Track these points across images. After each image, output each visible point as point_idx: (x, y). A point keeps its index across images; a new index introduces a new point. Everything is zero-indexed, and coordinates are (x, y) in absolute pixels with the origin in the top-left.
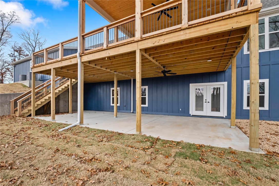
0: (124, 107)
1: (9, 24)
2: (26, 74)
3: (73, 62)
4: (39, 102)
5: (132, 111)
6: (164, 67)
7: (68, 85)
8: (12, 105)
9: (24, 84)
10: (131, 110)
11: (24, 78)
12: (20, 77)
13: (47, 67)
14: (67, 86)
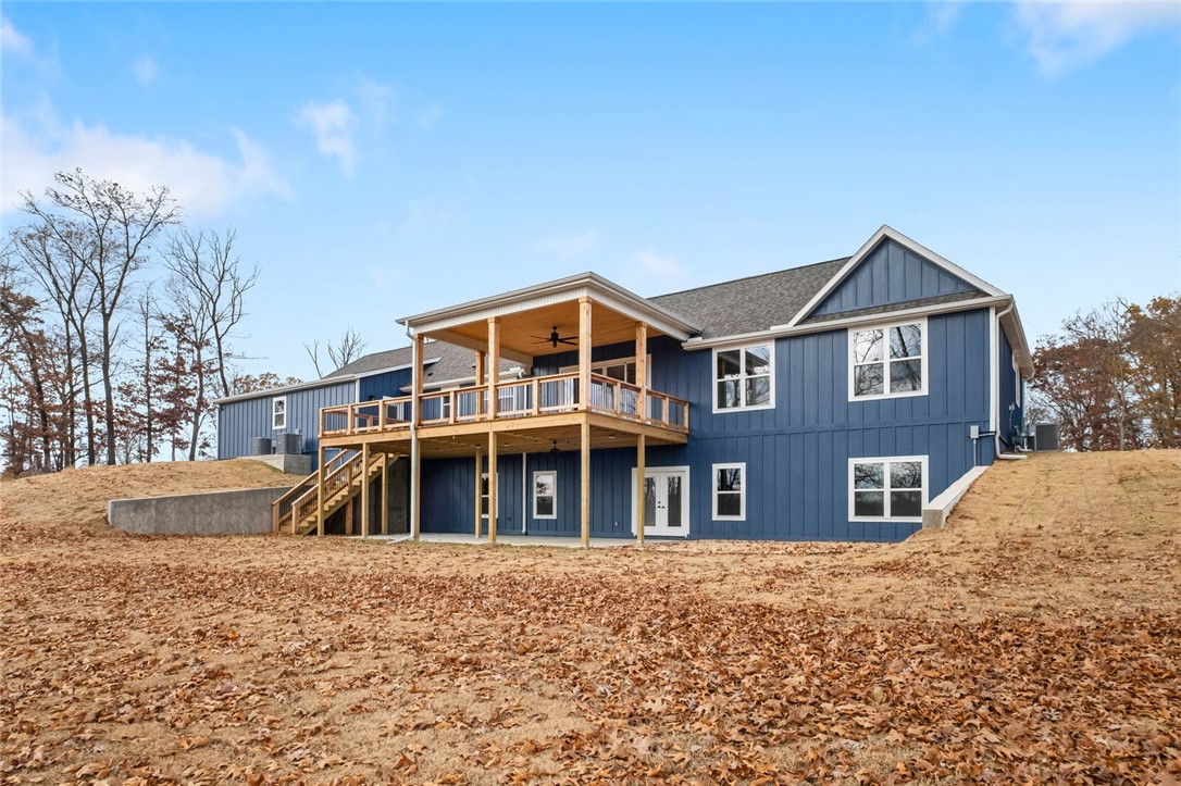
0: (508, 522)
1: (145, 233)
2: (269, 437)
3: (404, 436)
4: (332, 502)
5: (524, 530)
6: (555, 443)
7: (379, 468)
8: (276, 510)
9: (269, 463)
10: (522, 529)
11: (267, 447)
12: (255, 442)
13: (356, 440)
14: (376, 470)
